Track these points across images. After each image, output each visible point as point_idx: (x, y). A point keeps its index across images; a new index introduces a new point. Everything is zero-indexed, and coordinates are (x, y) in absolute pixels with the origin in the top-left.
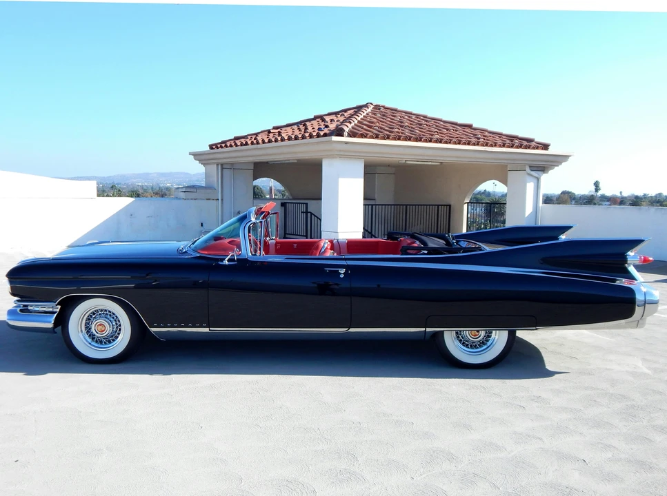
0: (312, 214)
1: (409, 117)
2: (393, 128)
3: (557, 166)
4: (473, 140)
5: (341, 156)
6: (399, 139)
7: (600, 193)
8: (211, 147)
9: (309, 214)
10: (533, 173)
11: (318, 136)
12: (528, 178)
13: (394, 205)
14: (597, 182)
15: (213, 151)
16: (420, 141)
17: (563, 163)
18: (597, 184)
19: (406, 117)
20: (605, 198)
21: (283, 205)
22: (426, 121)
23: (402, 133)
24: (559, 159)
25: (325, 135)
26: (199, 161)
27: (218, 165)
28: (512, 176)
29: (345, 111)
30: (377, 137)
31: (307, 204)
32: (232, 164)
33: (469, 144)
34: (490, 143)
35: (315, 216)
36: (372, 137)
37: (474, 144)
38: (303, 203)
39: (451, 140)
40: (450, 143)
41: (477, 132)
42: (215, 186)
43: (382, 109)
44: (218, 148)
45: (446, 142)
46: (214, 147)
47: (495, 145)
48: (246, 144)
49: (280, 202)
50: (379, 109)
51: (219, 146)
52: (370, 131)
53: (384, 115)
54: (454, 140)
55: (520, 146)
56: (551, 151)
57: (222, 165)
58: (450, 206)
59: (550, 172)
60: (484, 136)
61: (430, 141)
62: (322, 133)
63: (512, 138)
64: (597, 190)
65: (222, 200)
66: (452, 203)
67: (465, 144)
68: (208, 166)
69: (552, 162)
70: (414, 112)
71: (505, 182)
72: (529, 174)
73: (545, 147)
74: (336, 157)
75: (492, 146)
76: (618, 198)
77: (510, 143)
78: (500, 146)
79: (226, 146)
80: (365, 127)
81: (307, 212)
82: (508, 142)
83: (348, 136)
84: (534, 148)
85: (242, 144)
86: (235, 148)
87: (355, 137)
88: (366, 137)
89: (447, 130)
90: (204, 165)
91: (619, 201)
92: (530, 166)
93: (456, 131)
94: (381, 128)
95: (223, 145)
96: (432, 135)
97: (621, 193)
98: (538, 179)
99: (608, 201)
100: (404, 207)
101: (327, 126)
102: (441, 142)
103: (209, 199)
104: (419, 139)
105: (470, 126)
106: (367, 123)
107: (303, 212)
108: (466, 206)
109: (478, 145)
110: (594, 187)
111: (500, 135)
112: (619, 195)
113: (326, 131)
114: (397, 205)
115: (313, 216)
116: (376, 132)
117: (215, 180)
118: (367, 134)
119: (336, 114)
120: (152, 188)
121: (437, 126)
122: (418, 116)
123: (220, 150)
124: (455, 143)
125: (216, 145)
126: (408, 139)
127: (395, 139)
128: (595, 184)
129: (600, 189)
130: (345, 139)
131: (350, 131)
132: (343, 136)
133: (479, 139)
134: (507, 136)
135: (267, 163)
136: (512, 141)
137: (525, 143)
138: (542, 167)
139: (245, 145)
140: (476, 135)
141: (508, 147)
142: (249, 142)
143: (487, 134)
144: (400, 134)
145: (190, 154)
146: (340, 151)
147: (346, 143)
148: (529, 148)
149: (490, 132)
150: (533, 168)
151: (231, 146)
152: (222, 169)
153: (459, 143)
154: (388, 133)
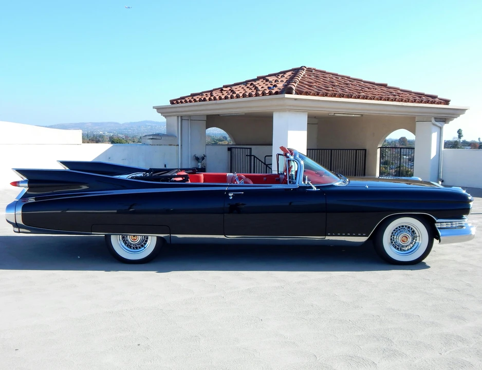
0: (255, 157)
1: (336, 78)
2: (328, 87)
3: (456, 117)
4: (391, 97)
5: (290, 110)
6: (335, 96)
7: (462, 139)
8: (172, 102)
9: (252, 157)
10: (437, 123)
11: (270, 93)
12: (434, 128)
13: (317, 149)
14: (460, 130)
15: (173, 105)
16: (351, 97)
17: (461, 116)
18: (459, 132)
19: (334, 78)
20: (466, 144)
21: (230, 149)
22: (350, 81)
23: (336, 91)
24: (458, 112)
25: (277, 93)
26: (161, 113)
27: (178, 117)
28: (419, 125)
29: (284, 72)
30: (318, 94)
31: (251, 149)
32: (190, 116)
33: (388, 100)
34: (404, 99)
35: (257, 158)
36: (314, 95)
37: (392, 100)
38: (248, 148)
39: (375, 97)
40: (373, 99)
41: (391, 90)
42: (176, 135)
43: (314, 71)
44: (178, 103)
45: (371, 99)
46: (175, 102)
47: (408, 101)
48: (205, 100)
49: (227, 147)
50: (312, 71)
51: (179, 101)
52: (312, 90)
53: (317, 77)
54: (377, 97)
55: (427, 102)
56: (451, 105)
57: (181, 117)
58: (365, 150)
59: (450, 122)
60: (398, 93)
61: (359, 98)
62: (274, 92)
63: (420, 95)
64: (460, 136)
65: (181, 145)
66: (367, 148)
67: (385, 100)
68: (169, 118)
69: (454, 114)
70: (339, 74)
71: (413, 131)
72: (434, 124)
73: (447, 102)
74: (286, 111)
75: (405, 101)
76: (477, 143)
77: (420, 99)
78: (412, 102)
79: (186, 102)
80: (306, 86)
81: (251, 156)
82: (417, 98)
83: (295, 94)
84: (438, 103)
85: (200, 100)
86: (193, 103)
87: (301, 94)
88: (309, 94)
89: (369, 88)
90: (166, 117)
91: (478, 146)
92: (435, 118)
93: (376, 89)
94: (319, 87)
95: (183, 101)
96: (359, 93)
97: (479, 139)
98: (441, 128)
99: (469, 146)
100: (330, 151)
101: (275, 86)
102: (366, 99)
103: (171, 145)
104: (350, 96)
105: (385, 85)
106: (307, 83)
107: (247, 156)
108: (379, 150)
109: (395, 100)
110: (458, 134)
111: (410, 92)
112: (478, 141)
113: (275, 90)
114: (320, 149)
115: (256, 159)
116: (316, 90)
117: (175, 129)
118: (310, 92)
119: (276, 75)
120: (87, 135)
121: (360, 85)
122: (343, 77)
123: (180, 105)
124: (378, 99)
125: (176, 100)
126: (341, 96)
127: (331, 96)
128: (458, 132)
129: (462, 136)
130: (294, 96)
131: (296, 90)
132: (292, 94)
133: (395, 96)
134: (416, 93)
135: (218, 115)
136: (420, 97)
137: (431, 99)
138: (444, 118)
139: (203, 101)
140: (392, 92)
141: (419, 102)
142: (207, 98)
143: (399, 92)
144: (335, 92)
145: (154, 108)
146: (290, 106)
147: (296, 99)
148: (434, 103)
149: (401, 90)
150: (437, 119)
151: (190, 101)
152: (182, 120)
153: (381, 100)
154: (325, 91)
